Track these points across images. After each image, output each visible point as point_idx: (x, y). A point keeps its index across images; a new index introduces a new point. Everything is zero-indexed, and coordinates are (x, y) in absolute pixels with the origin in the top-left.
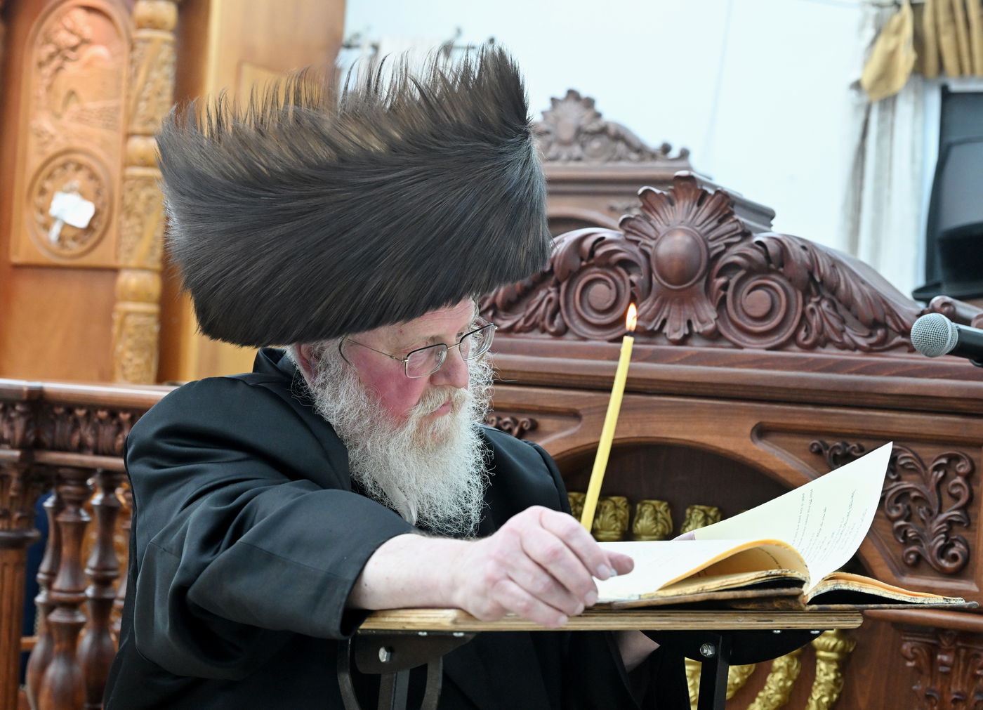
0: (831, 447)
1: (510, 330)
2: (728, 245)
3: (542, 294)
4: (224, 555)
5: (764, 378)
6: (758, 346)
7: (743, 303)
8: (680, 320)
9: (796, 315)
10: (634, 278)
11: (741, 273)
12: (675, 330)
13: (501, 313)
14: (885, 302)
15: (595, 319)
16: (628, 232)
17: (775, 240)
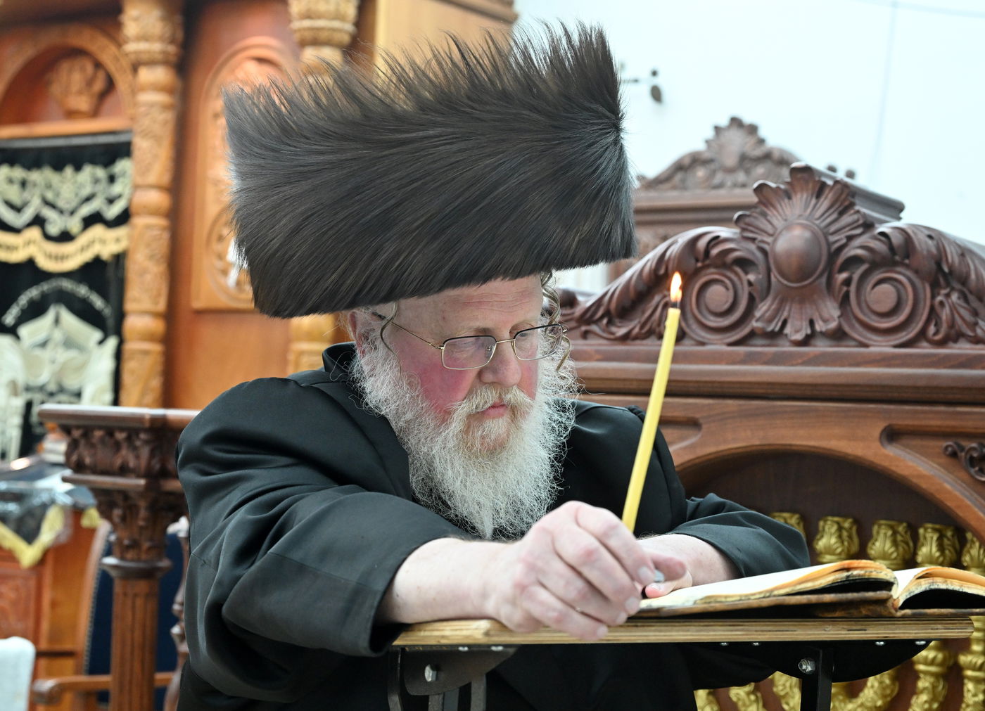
0: (967, 449)
2: (850, 238)
3: (657, 298)
4: (254, 567)
5: (893, 376)
6: (884, 344)
7: (868, 299)
8: (801, 319)
9: (924, 309)
10: (752, 277)
11: (864, 267)
12: (796, 330)
13: (617, 321)
15: (713, 322)
16: (744, 230)
17: (899, 231)
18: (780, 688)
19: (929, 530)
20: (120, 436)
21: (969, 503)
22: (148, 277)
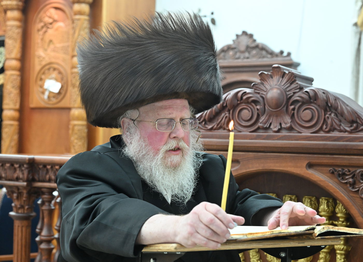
0: (337, 171)
1: (211, 129)
2: (294, 93)
3: (223, 115)
4: (88, 226)
5: (310, 144)
6: (307, 132)
7: (301, 115)
8: (277, 123)
9: (322, 119)
10: (258, 107)
11: (300, 104)
12: (275, 127)
13: (208, 123)
14: (356, 113)
15: (244, 124)
16: (255, 89)
17: (312, 90)
18: (269, 258)
19: (324, 200)
20: (16, 166)
21: (338, 190)
22: (12, 95)
